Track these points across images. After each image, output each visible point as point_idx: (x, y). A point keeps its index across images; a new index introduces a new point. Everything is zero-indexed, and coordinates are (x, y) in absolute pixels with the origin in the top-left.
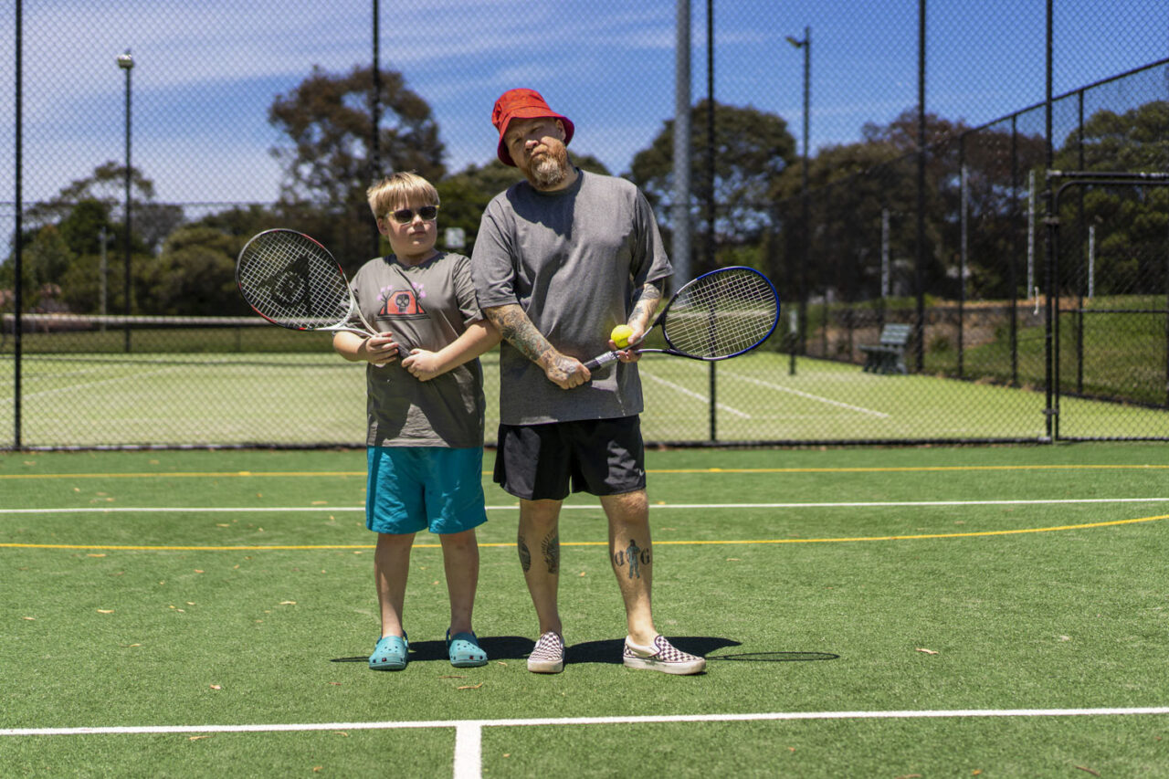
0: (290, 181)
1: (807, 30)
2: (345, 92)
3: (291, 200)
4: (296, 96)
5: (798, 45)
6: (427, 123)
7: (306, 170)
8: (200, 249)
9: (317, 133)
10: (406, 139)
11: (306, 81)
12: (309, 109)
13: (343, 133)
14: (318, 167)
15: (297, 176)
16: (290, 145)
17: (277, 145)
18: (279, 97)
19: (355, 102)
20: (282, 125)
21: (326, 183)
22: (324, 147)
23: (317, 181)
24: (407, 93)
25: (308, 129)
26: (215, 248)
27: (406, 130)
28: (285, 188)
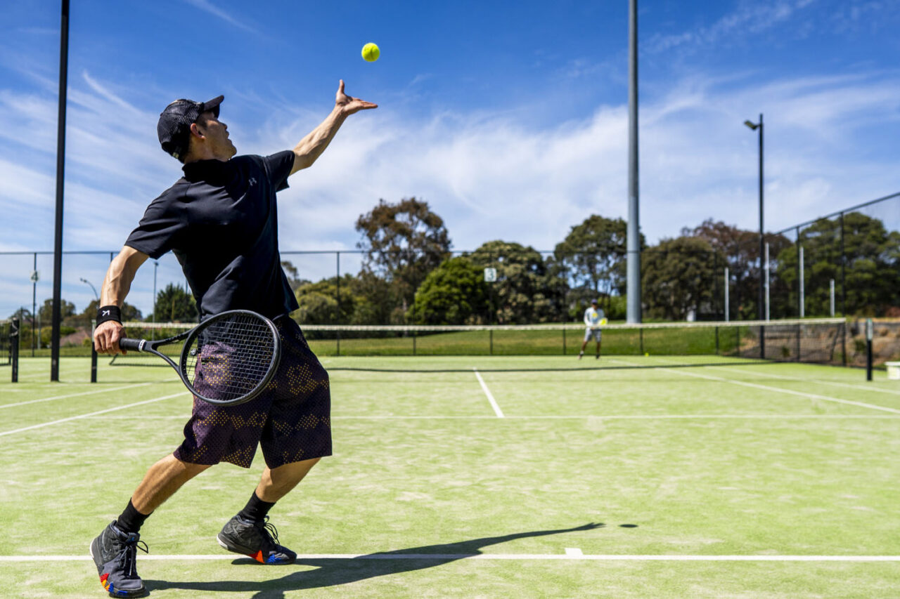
0: (366, 261)
1: (761, 117)
2: (397, 213)
3: (367, 271)
4: (370, 216)
5: (754, 127)
6: (442, 229)
7: (376, 255)
8: (317, 294)
9: (381, 234)
10: (429, 238)
11: (376, 208)
12: (377, 222)
13: (395, 236)
14: (383, 254)
15: (371, 258)
16: (367, 241)
17: (361, 242)
18: (361, 216)
19: (401, 218)
20: (363, 231)
21: (386, 262)
22: (386, 242)
23: (382, 260)
24: (430, 213)
25: (376, 234)
26: (327, 294)
27: (429, 233)
28: (363, 265)
